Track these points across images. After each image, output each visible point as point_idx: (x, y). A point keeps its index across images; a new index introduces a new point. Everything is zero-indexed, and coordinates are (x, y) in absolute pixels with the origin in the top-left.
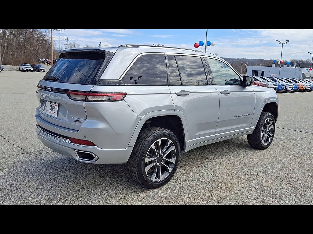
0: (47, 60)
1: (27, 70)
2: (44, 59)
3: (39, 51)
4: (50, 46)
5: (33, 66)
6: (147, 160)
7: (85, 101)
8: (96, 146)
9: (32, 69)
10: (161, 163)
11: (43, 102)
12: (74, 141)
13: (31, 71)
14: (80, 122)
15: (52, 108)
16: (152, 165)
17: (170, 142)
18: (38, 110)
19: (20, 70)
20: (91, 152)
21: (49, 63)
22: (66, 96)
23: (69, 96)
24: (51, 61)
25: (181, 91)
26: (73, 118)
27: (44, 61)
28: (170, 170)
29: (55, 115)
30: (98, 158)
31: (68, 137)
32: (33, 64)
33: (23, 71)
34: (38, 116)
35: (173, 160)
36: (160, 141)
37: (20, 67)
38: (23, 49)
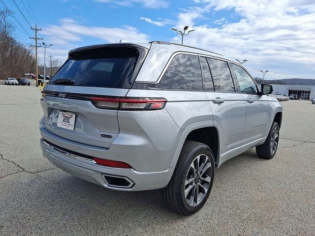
0: (32, 74)
1: (13, 84)
2: (29, 74)
3: (24, 67)
4: (35, 62)
5: (18, 80)
6: (187, 182)
7: (119, 109)
8: (132, 168)
9: (17, 82)
10: (198, 184)
11: (51, 111)
12: (101, 162)
13: (17, 85)
14: (110, 137)
15: (66, 120)
16: (190, 187)
17: (207, 158)
18: (43, 122)
19: (6, 84)
20: (127, 177)
21: (33, 78)
22: (89, 103)
23: (94, 103)
24: (36, 75)
25: (217, 98)
26: (99, 132)
27: (29, 75)
28: (206, 190)
29: (72, 128)
30: (134, 184)
31: (93, 157)
32: (18, 78)
33: (9, 84)
34: (44, 130)
35: (208, 179)
36: (198, 157)
37: (6, 80)
38: (9, 64)
